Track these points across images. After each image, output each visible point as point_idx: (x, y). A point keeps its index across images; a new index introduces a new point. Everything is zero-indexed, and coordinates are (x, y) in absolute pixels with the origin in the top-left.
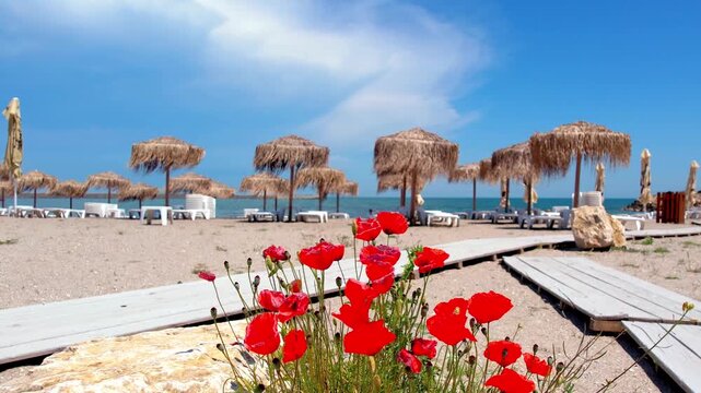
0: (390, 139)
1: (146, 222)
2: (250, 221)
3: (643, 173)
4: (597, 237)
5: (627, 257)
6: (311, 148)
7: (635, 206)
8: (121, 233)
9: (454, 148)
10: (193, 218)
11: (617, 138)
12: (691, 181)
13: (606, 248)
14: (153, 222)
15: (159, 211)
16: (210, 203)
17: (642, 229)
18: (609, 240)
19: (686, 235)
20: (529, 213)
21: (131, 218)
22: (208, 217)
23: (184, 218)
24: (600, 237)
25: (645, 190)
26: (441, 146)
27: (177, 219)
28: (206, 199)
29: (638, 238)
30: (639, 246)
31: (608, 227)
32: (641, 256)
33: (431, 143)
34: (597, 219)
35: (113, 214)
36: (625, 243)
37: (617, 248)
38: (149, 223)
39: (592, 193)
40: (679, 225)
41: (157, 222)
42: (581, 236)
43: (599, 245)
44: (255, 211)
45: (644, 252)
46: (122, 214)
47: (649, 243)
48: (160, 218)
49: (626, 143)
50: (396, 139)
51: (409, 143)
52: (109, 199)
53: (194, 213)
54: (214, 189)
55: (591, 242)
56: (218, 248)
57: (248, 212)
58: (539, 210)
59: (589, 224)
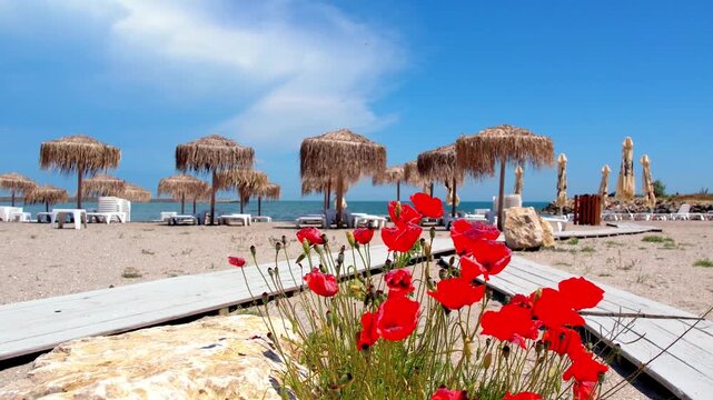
0: (316, 140)
1: (57, 225)
2: (169, 225)
3: (560, 177)
4: (527, 237)
5: (557, 256)
6: (234, 149)
7: (550, 209)
8: (33, 237)
9: (382, 150)
10: (108, 221)
11: (540, 141)
12: (604, 184)
13: (535, 248)
14: (65, 226)
15: (71, 214)
16: (125, 205)
17: (563, 230)
18: (539, 240)
19: (606, 236)
20: (453, 215)
21: (39, 222)
22: (123, 221)
23: (98, 221)
24: (531, 237)
25: (562, 193)
26: (368, 148)
27: (90, 222)
28: (120, 202)
29: (563, 238)
30: (566, 246)
31: (538, 227)
32: (571, 256)
33: (358, 144)
34: (527, 219)
35: (18, 218)
36: (553, 243)
37: (547, 248)
38: (61, 227)
39: (513, 196)
40: (596, 227)
41: (70, 225)
42: (512, 236)
43: (530, 244)
44: (174, 214)
45: (572, 251)
46: (28, 218)
47: (575, 243)
48: (72, 221)
49: (549, 147)
50: (323, 140)
51: (336, 144)
52: (13, 202)
53: (109, 216)
54: (128, 190)
55: (522, 242)
56: (143, 251)
57: (165, 215)
58: (462, 212)
59: (520, 224)
